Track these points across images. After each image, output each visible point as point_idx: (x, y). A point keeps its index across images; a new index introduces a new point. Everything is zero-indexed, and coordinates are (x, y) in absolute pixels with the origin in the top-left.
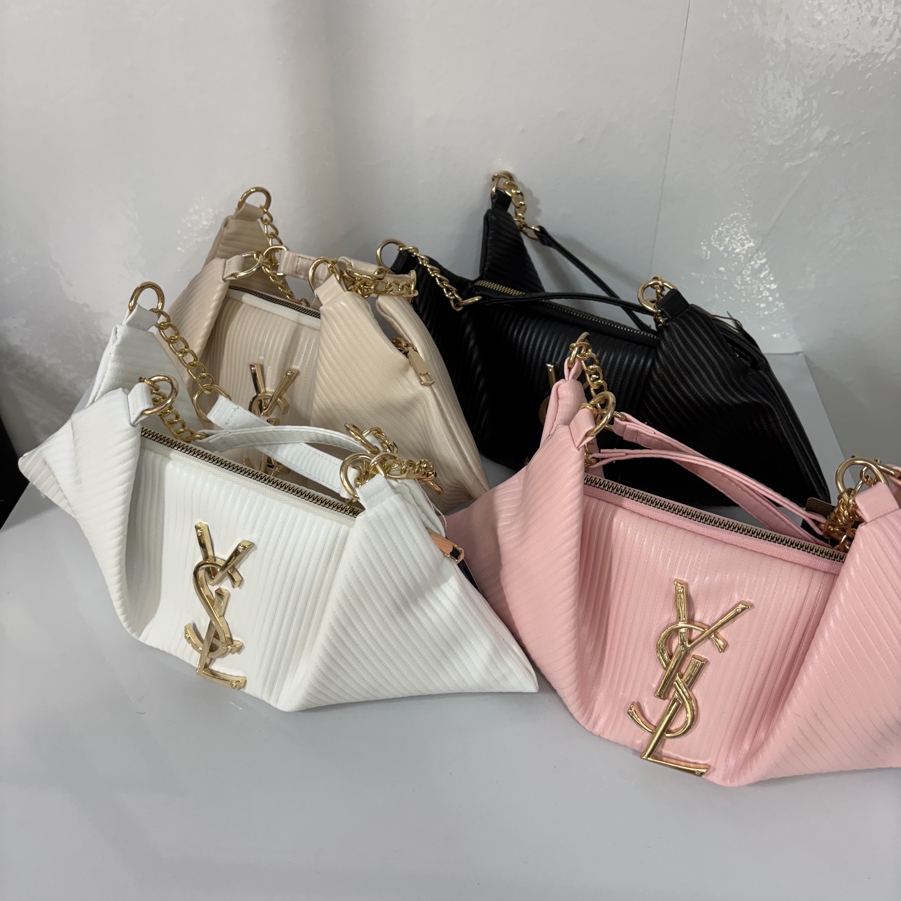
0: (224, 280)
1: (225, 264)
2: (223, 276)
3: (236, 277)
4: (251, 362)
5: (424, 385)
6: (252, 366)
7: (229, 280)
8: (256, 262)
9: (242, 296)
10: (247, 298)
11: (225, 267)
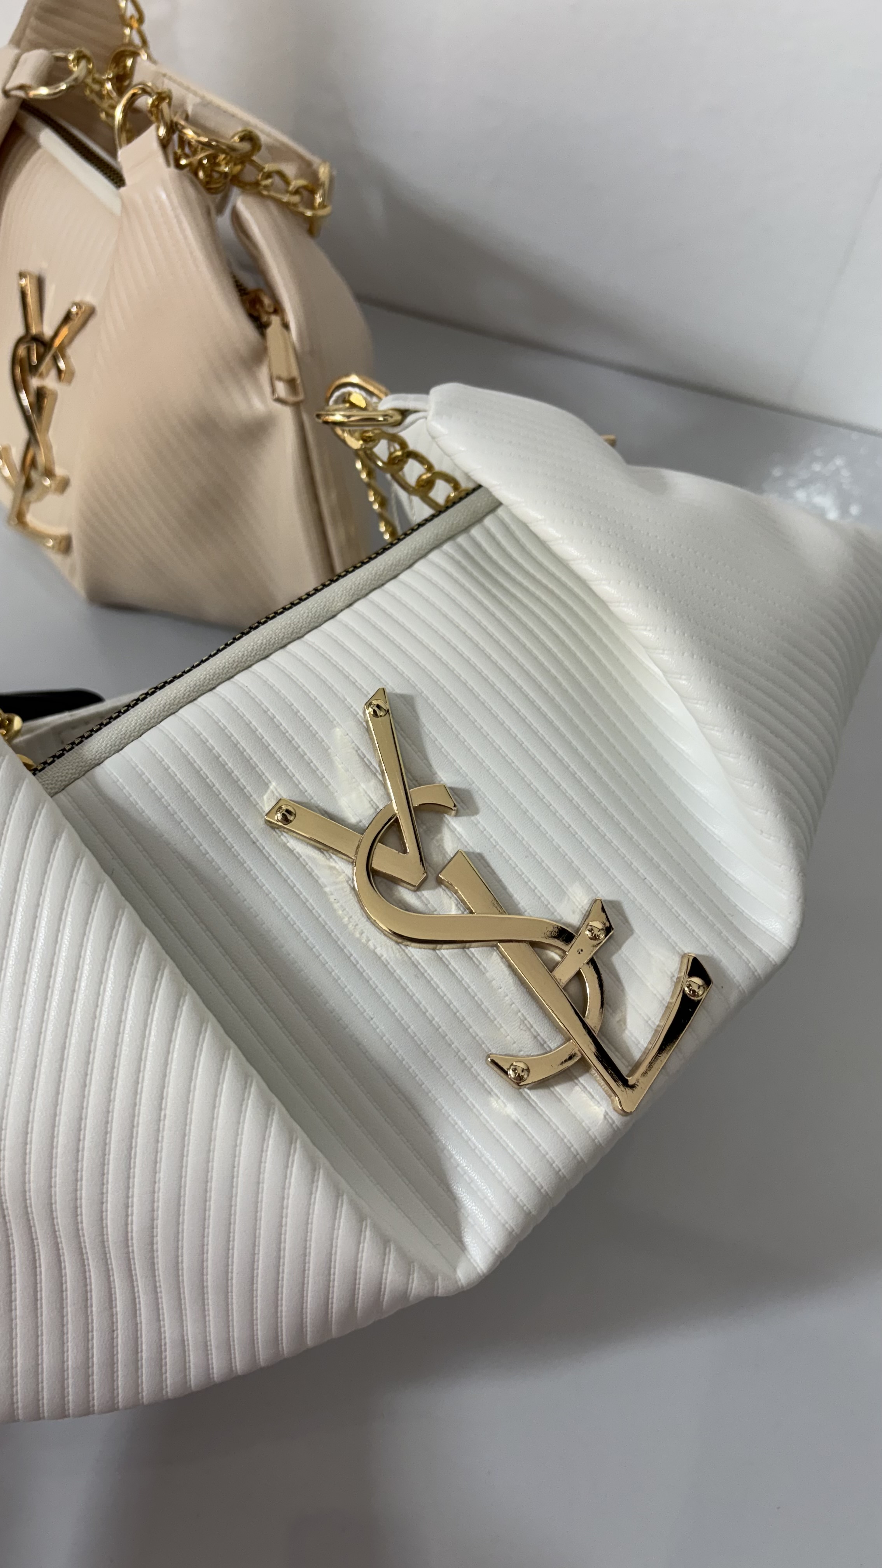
0: (6, 94)
1: (17, 61)
2: (5, 84)
3: (27, 94)
4: (23, 268)
5: (279, 400)
6: (22, 275)
7: (16, 97)
8: (71, 72)
9: (39, 131)
10: (48, 138)
11: (14, 67)
